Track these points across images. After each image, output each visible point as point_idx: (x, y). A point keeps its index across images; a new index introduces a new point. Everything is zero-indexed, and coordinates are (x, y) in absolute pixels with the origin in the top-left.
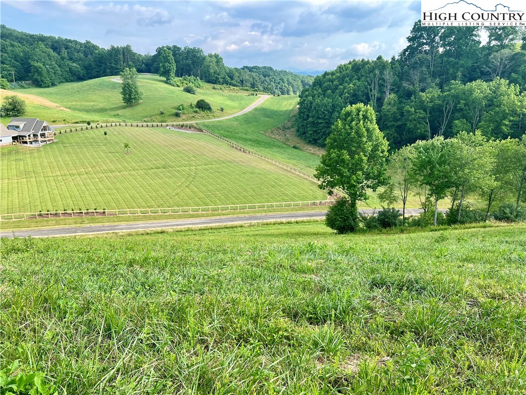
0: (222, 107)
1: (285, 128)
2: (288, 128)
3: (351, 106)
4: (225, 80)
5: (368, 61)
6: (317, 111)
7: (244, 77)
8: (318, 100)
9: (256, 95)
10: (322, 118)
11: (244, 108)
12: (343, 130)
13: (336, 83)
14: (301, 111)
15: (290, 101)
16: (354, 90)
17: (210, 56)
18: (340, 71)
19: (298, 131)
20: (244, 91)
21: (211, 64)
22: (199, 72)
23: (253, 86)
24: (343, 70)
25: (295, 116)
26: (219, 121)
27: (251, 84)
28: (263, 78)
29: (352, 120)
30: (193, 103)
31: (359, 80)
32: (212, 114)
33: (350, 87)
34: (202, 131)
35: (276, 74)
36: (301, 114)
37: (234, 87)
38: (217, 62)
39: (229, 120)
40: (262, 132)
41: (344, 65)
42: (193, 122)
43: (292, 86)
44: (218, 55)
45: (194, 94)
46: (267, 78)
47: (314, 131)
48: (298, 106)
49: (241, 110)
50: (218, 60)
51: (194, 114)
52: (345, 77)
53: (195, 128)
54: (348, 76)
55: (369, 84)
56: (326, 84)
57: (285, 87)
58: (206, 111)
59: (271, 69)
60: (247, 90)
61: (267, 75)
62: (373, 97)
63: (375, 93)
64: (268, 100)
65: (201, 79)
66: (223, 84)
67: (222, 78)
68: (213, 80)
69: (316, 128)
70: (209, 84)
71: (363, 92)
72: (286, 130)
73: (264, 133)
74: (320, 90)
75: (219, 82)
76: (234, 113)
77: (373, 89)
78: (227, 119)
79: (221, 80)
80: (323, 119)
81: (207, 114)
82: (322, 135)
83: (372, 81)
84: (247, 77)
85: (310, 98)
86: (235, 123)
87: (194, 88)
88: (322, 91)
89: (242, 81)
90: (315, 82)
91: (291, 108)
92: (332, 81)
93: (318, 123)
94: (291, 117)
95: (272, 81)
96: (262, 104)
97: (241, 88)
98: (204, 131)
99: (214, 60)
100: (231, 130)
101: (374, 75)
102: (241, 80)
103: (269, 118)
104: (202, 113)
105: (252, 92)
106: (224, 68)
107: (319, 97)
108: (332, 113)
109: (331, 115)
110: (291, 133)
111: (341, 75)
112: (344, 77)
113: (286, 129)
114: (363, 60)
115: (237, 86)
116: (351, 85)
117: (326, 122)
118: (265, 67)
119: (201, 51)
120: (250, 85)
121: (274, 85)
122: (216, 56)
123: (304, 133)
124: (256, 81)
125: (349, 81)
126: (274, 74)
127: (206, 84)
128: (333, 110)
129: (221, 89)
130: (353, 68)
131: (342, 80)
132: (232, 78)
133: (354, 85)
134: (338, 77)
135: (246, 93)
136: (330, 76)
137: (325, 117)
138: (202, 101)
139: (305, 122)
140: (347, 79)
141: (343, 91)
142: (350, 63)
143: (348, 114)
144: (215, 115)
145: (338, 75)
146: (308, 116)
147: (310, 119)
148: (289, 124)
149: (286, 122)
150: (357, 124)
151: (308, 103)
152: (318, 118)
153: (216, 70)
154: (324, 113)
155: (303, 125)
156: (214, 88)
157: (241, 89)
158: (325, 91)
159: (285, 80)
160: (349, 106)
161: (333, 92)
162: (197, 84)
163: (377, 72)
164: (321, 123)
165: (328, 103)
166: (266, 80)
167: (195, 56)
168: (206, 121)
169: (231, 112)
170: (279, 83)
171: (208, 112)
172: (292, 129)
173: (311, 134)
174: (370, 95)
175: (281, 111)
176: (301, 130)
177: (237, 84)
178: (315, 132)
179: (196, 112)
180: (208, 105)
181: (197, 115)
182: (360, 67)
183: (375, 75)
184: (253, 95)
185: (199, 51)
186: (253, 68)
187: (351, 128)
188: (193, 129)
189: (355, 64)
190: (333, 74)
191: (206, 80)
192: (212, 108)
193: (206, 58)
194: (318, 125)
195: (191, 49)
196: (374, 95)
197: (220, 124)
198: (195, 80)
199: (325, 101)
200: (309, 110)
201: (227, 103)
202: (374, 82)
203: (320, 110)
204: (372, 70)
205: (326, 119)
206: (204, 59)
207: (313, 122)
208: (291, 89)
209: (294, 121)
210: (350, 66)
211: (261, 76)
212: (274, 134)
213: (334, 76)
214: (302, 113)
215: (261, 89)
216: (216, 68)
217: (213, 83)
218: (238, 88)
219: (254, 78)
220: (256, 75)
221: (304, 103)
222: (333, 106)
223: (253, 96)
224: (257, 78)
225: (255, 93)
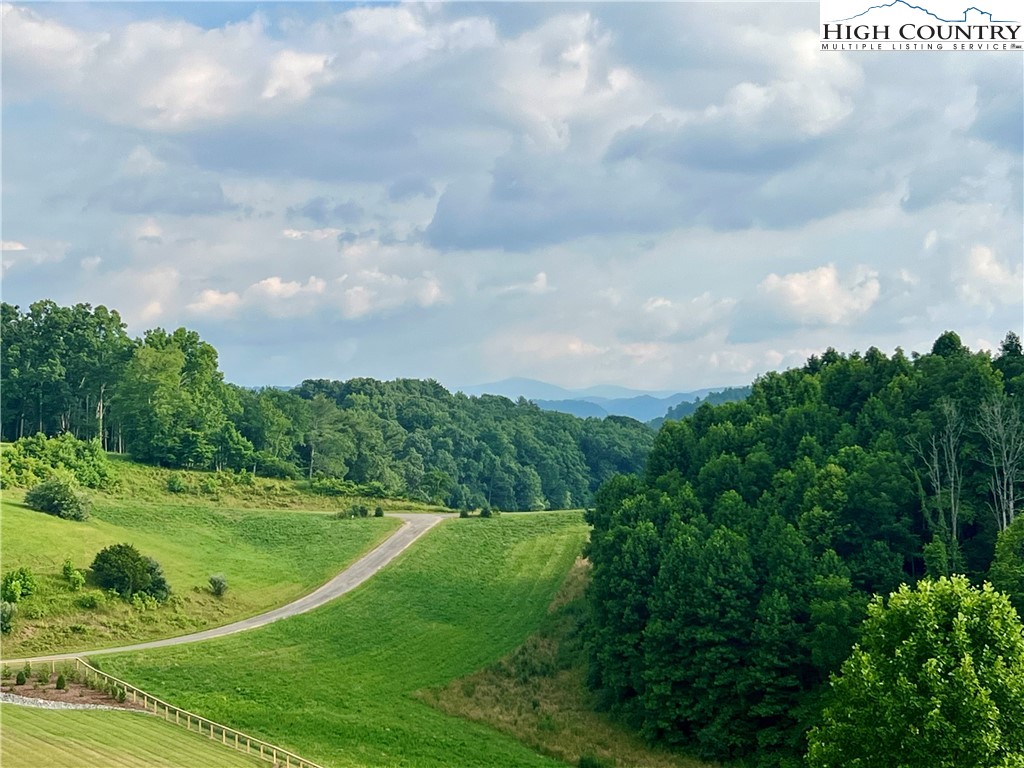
0: (217, 576)
1: (528, 671)
2: (547, 671)
3: (914, 588)
4: (227, 449)
5: (899, 356)
6: (686, 589)
7: (314, 432)
8: (686, 536)
9: (379, 513)
10: (709, 620)
11: (320, 579)
12: (886, 700)
13: (759, 455)
14: (602, 592)
15: (541, 540)
16: (855, 489)
17: (157, 340)
18: (771, 404)
19: (595, 682)
20: (318, 499)
21: (161, 378)
22: (100, 415)
23: (357, 471)
24: (785, 399)
25: (570, 611)
26: (205, 647)
27: (348, 463)
28: (402, 434)
29: (925, 652)
30: (74, 565)
31: (865, 441)
32: (169, 612)
33: (828, 475)
34: (122, 700)
35: (462, 414)
36: (609, 604)
37: (268, 482)
38: (191, 367)
39: (256, 637)
40: (419, 693)
41: (787, 375)
42: (76, 657)
43: (541, 468)
44: (192, 339)
45: (77, 518)
46: (418, 434)
47: (676, 685)
48: (583, 563)
49: (309, 588)
50: (194, 355)
51: (79, 617)
52: (801, 433)
53: (87, 684)
54: (812, 424)
55: (918, 462)
56: (715, 463)
57: (509, 470)
58: (137, 600)
59: (436, 390)
60: (332, 492)
61: (417, 418)
62: (942, 521)
63: (950, 502)
64: (433, 537)
65: (109, 445)
66: (212, 468)
67: (210, 442)
68: (170, 450)
69: (687, 667)
70: (148, 469)
71: (896, 495)
72: (536, 680)
73: (430, 696)
74: (688, 492)
75: (199, 458)
76: (277, 604)
77: (936, 483)
78: (243, 636)
79: (208, 450)
80: (716, 624)
81: (146, 614)
82: (719, 700)
83: (927, 449)
84: (329, 433)
85: (647, 528)
86: (283, 652)
87: (79, 493)
88: (697, 495)
89: (304, 452)
90: (659, 453)
91: (548, 570)
92: (741, 448)
93: (694, 646)
94: (555, 616)
95: (444, 446)
96: (409, 556)
97: (302, 482)
98: (134, 697)
99: (179, 359)
100: (265, 687)
101: (934, 418)
102: (298, 448)
103: (448, 620)
104: (120, 607)
105: (360, 502)
106: (222, 396)
107: (686, 520)
108: (754, 597)
109: (755, 603)
110: (559, 694)
111: (776, 421)
112: (795, 430)
113: (534, 673)
114: (873, 355)
115: (282, 475)
116: (834, 468)
117: (731, 641)
118: (406, 382)
119: (115, 319)
120: (341, 468)
121: (453, 465)
122: (185, 341)
123: (629, 693)
124: (372, 449)
125: (818, 448)
126: (453, 415)
127: (136, 468)
128: (761, 582)
129: (206, 490)
130: (830, 389)
131: (786, 445)
132: (256, 436)
133: (842, 464)
134: (768, 434)
135: (325, 508)
136: (730, 425)
137: (723, 613)
138: (122, 551)
139: (630, 639)
140: (808, 439)
141: (799, 494)
142: (813, 366)
143: (903, 624)
144: (182, 613)
145: (765, 419)
146: (642, 611)
147: (655, 627)
148: (549, 651)
149: (531, 638)
150: (947, 669)
151: (640, 549)
152: (693, 621)
153: (186, 407)
154: (718, 597)
155: (619, 657)
156: (173, 488)
157: (301, 488)
158: (710, 494)
159: (506, 439)
160: (904, 588)
161: (750, 499)
162: (89, 473)
163: (948, 408)
164: (710, 644)
165: (734, 551)
166: (414, 444)
167: (82, 344)
168: (142, 649)
169: (261, 601)
170: (477, 455)
171: (152, 602)
172: (565, 676)
173: (662, 698)
174: (927, 514)
175: (503, 588)
176: (613, 679)
177: (283, 464)
178: (682, 685)
179: (90, 605)
180: (151, 570)
181: (94, 622)
182: (865, 385)
183: (940, 422)
184: (364, 512)
185: (106, 320)
186: (349, 388)
187: (925, 691)
188: (73, 691)
189: (839, 371)
190: (739, 417)
191: (133, 450)
192: (168, 583)
193: (138, 353)
194: (692, 653)
195: (65, 312)
196: (948, 513)
197: (208, 660)
198: (79, 454)
199: (718, 542)
200: (642, 582)
201: (239, 556)
202: (941, 451)
203: (701, 584)
204: (923, 400)
205: (728, 626)
206: (127, 354)
207: (669, 639)
208: (535, 480)
209: (573, 636)
210: (815, 380)
211: (394, 424)
212: (478, 703)
213: (749, 427)
214: (612, 596)
215: (397, 483)
216: (184, 395)
217: (166, 464)
218: (287, 484)
219: (360, 438)
220: (371, 423)
221: (619, 552)
222: (757, 562)
223: (361, 520)
224: (376, 436)
225: (372, 505)
